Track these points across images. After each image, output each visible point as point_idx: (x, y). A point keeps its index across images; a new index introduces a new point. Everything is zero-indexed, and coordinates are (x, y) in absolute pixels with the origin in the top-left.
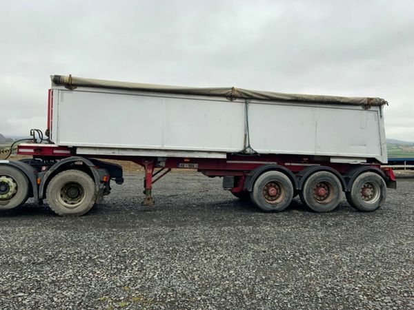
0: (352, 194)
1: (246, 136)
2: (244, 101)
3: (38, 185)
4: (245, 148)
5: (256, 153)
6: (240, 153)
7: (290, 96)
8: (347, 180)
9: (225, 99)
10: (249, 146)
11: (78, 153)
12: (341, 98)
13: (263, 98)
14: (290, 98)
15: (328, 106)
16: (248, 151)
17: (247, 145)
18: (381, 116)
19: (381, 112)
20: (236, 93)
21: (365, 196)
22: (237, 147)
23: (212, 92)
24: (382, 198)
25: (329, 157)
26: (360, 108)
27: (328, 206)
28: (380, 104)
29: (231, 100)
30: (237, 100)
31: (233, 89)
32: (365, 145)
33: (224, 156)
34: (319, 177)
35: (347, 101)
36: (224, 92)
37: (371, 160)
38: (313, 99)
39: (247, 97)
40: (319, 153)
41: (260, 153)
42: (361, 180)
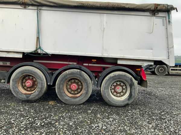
2: (36, 8)
5: (47, 54)
6: (31, 53)
9: (19, 7)
10: (40, 48)
12: (127, 4)
15: (116, 12)
16: (39, 51)
17: (38, 47)
18: (169, 22)
19: (169, 18)
22: (30, 48)
25: (117, 59)
26: (147, 14)
28: (168, 10)
29: (25, 8)
30: (30, 7)
32: (152, 49)
33: (20, 56)
35: (132, 7)
40: (105, 55)
41: (51, 53)
42: (110, 78)
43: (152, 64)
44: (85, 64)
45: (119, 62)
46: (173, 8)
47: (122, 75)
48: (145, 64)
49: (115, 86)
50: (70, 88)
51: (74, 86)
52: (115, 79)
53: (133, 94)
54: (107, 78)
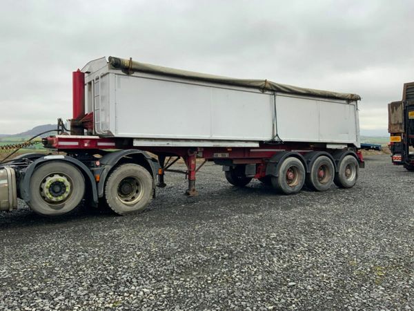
0: (340, 173)
1: (274, 127)
3: (97, 183)
4: (274, 137)
5: (281, 141)
6: (270, 142)
7: (305, 90)
8: (337, 162)
9: (258, 91)
10: (277, 135)
11: (134, 145)
12: (336, 93)
13: (287, 91)
14: (305, 92)
15: (326, 100)
16: (276, 139)
17: (275, 135)
18: (357, 109)
19: (357, 106)
20: (268, 86)
22: (267, 137)
23: (252, 84)
24: (357, 176)
25: (326, 144)
26: (345, 102)
27: (327, 185)
28: (356, 99)
29: (263, 92)
30: (267, 92)
31: (266, 81)
32: (348, 133)
33: (257, 145)
34: (320, 161)
35: (340, 96)
36: (259, 84)
37: (351, 145)
38: (320, 93)
39: (275, 90)
41: (284, 141)
45: (328, 146)
48: (343, 147)
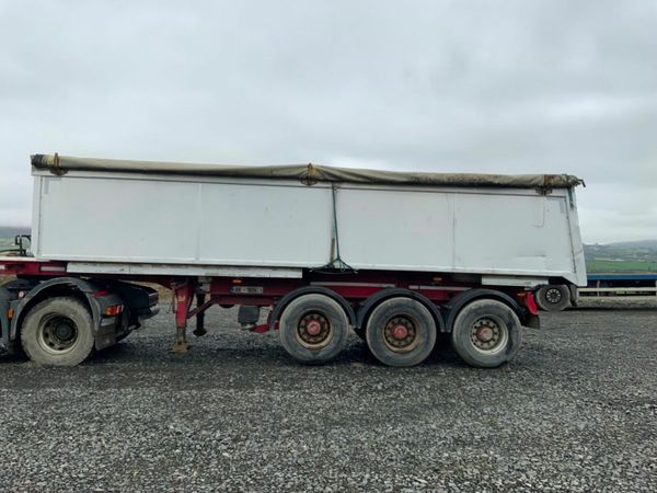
0: (454, 336)
1: (334, 242)
2: (330, 185)
3: (10, 320)
4: (332, 261)
5: (351, 270)
6: (322, 269)
7: (406, 175)
9: (299, 184)
10: (339, 259)
11: (69, 271)
12: (496, 177)
13: (360, 179)
14: (404, 180)
15: (475, 191)
16: (337, 265)
17: (336, 257)
18: (572, 206)
19: (571, 199)
20: (314, 173)
21: (483, 341)
22: (319, 260)
23: (275, 173)
24: (511, 345)
25: (480, 276)
26: (533, 192)
28: (569, 184)
29: (309, 185)
30: (319, 184)
31: (310, 166)
32: (544, 256)
33: (299, 275)
35: (506, 181)
36: (295, 173)
38: (445, 180)
39: (336, 180)
40: (460, 268)
41: (358, 268)
42: (471, 312)
43: (546, 283)
44: (412, 287)
45: (485, 281)
46: (576, 182)
47: (491, 306)
48: (534, 284)
49: (479, 329)
50: (393, 336)
51: (401, 331)
52: (479, 314)
53: (514, 341)
54: (464, 312)
